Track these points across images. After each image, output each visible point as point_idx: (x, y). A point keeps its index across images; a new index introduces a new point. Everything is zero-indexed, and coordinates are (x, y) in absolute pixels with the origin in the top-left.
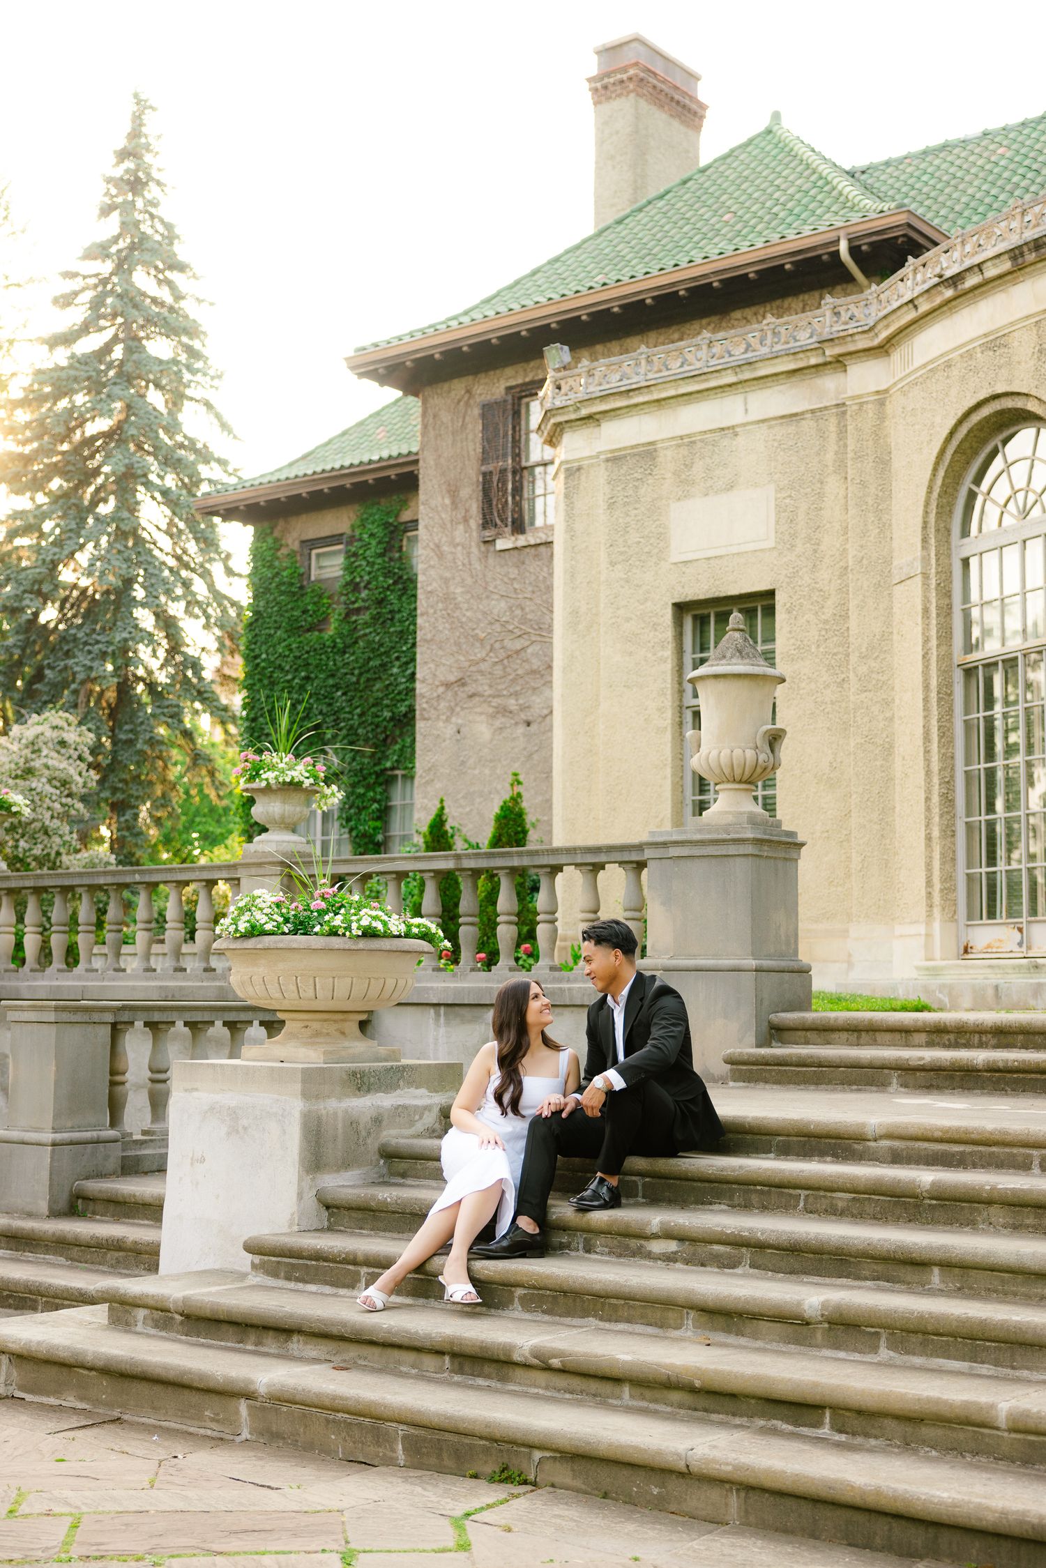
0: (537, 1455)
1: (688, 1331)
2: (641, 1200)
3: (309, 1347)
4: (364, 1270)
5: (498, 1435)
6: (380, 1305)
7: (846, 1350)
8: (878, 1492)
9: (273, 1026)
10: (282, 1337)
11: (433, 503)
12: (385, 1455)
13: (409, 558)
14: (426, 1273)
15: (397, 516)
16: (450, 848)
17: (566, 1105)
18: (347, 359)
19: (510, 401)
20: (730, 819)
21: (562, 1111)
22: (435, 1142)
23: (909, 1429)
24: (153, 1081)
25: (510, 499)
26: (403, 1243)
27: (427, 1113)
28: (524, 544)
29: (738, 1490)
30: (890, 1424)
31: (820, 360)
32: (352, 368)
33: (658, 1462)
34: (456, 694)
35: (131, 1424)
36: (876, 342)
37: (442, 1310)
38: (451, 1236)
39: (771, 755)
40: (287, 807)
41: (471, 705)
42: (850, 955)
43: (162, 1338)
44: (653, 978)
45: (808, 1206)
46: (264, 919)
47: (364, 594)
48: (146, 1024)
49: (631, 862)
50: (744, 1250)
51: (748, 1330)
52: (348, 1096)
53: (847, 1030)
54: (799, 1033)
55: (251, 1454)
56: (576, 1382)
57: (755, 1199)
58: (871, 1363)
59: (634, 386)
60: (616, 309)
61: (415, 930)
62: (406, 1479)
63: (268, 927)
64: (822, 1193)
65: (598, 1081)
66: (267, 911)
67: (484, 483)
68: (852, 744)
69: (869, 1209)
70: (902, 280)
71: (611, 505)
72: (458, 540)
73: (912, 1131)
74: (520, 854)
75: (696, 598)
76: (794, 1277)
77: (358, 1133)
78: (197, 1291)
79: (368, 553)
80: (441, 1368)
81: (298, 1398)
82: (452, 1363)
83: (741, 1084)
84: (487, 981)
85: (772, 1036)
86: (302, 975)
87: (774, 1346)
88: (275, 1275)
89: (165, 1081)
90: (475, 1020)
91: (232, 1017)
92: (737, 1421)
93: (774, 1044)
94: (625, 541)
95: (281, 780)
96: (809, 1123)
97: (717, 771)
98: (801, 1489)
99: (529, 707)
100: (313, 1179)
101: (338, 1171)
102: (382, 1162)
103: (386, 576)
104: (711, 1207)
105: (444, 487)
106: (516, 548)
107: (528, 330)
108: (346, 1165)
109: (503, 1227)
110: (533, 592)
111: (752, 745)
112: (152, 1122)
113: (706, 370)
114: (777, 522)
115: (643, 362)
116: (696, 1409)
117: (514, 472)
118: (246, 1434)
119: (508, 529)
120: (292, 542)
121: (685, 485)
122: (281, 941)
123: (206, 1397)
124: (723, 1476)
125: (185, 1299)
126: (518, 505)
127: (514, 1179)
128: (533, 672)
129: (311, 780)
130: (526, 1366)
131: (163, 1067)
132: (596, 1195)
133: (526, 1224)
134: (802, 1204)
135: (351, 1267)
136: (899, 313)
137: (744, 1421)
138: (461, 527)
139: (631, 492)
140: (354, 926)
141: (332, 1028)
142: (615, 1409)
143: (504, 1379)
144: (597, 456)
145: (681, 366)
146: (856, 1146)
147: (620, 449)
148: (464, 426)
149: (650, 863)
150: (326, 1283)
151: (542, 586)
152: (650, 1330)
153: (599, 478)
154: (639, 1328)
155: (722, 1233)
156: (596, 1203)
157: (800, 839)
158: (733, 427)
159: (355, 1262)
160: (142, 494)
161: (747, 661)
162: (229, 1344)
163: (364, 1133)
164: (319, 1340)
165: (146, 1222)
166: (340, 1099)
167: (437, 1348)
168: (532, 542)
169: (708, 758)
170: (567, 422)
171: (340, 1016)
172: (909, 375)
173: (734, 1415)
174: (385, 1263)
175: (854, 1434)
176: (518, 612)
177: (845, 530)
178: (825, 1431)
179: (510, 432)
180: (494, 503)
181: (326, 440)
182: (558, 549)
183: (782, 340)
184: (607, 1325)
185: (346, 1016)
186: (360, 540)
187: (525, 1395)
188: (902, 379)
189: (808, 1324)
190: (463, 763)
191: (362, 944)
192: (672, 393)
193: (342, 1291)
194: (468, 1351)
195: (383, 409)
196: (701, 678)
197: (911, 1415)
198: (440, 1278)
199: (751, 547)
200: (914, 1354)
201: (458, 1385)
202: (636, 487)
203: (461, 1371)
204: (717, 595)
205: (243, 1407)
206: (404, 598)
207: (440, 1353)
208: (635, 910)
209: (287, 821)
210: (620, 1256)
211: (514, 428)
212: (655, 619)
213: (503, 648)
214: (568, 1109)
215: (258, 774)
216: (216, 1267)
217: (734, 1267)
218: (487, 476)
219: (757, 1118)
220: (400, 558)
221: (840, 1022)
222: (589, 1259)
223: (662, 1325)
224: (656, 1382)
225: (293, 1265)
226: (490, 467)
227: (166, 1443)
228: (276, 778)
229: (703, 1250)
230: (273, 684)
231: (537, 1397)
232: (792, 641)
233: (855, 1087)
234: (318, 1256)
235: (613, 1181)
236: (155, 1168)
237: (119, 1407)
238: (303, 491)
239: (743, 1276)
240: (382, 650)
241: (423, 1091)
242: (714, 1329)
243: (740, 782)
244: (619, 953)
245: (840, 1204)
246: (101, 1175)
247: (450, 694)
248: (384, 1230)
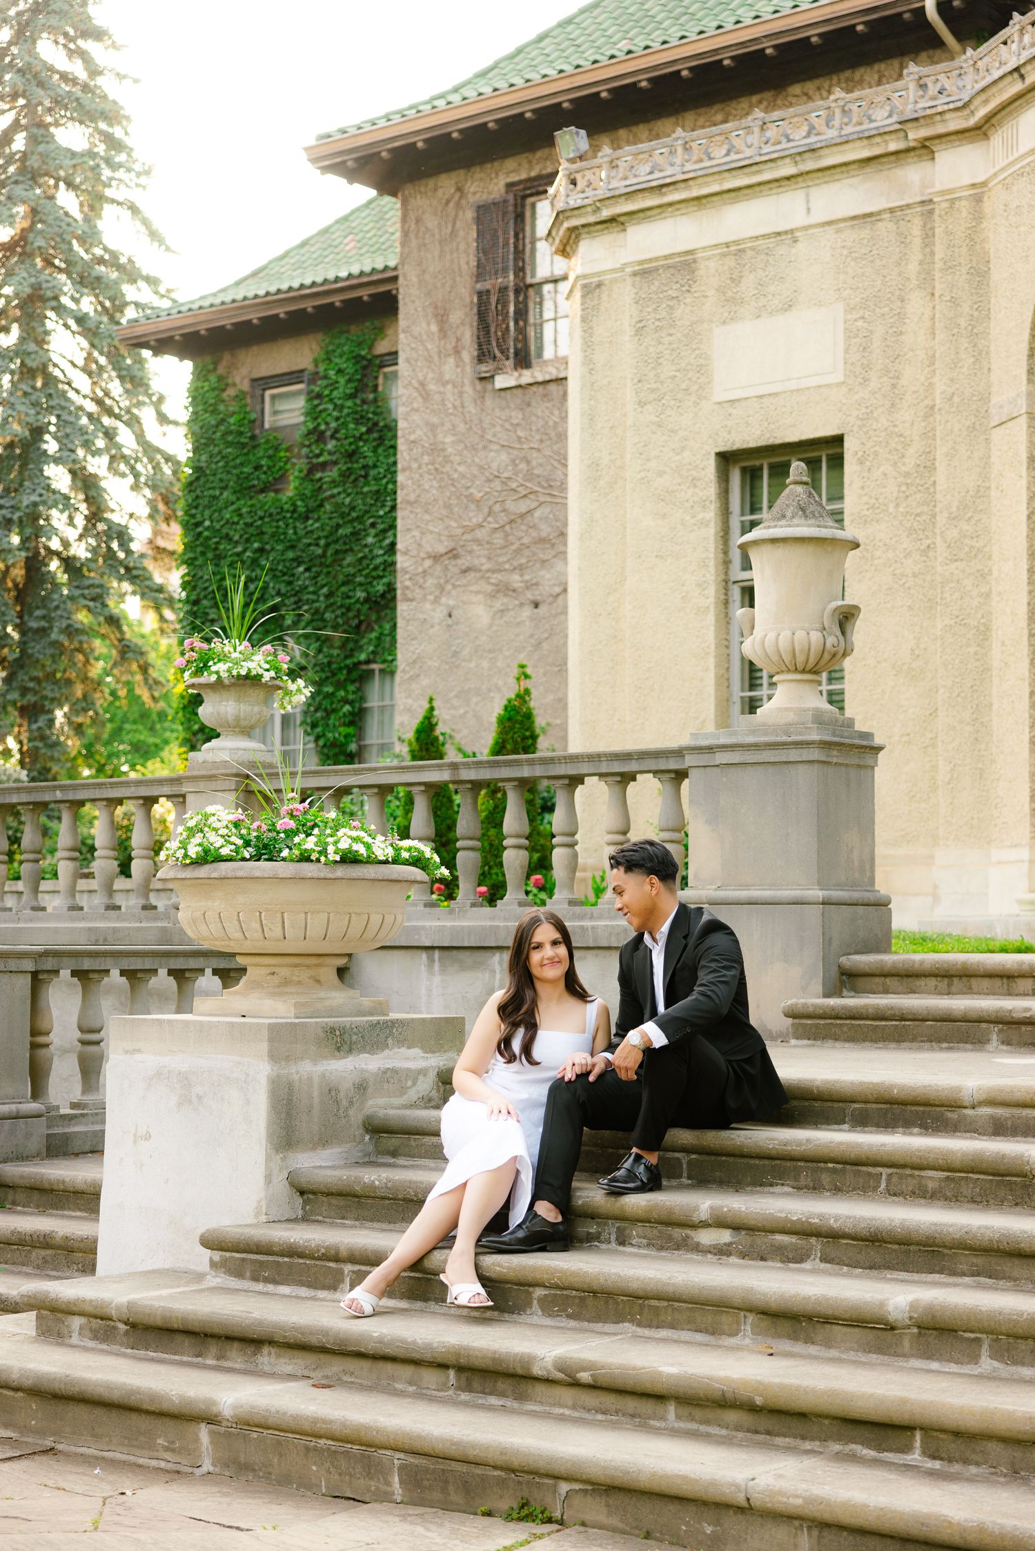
0: (564, 1487)
1: (746, 1338)
2: (685, 1181)
3: (282, 1361)
4: (348, 1268)
5: (516, 1464)
6: (368, 1309)
7: (940, 1359)
8: (981, 1529)
9: (229, 975)
10: (249, 1350)
11: (416, 330)
12: (377, 1489)
13: (386, 400)
14: (425, 1271)
15: (371, 347)
16: (441, 758)
17: (594, 1065)
18: (306, 149)
19: (512, 201)
20: (791, 717)
21: (589, 1073)
22: (433, 1113)
23: (1018, 1454)
24: (84, 1043)
25: (512, 324)
26: (394, 1235)
27: (421, 1078)
28: (531, 381)
29: (809, 1528)
30: (994, 1448)
31: (901, 145)
32: (314, 160)
33: (712, 1494)
34: (446, 569)
35: (68, 1456)
36: (972, 122)
37: (444, 1315)
38: (455, 1225)
39: (841, 638)
40: (243, 707)
41: (464, 581)
42: (936, 887)
43: (103, 1351)
44: (700, 911)
45: (892, 1188)
46: (219, 842)
47: (331, 445)
48: (74, 973)
49: (669, 771)
50: (813, 1240)
51: (820, 1337)
52: (326, 1058)
53: (936, 976)
54: (877, 980)
55: (215, 1489)
56: (610, 1400)
57: (825, 1178)
58: (970, 1376)
59: (668, 180)
60: (644, 84)
61: (405, 855)
62: (404, 1518)
63: (225, 851)
64: (908, 1172)
65: (634, 1037)
66: (224, 832)
67: (480, 304)
68: (939, 626)
69: (966, 1190)
70: (1005, 43)
71: (639, 331)
72: (447, 377)
73: (1018, 1096)
74: (531, 763)
75: (745, 446)
76: (874, 1273)
77: (337, 1102)
78: (145, 1294)
79: (335, 394)
80: (445, 1384)
81: (271, 1421)
82: (458, 1378)
83: (806, 1042)
84: (492, 918)
85: (842, 984)
86: (267, 910)
87: (852, 1355)
88: (239, 1274)
89: (98, 1043)
90: (476, 966)
91: (178, 964)
92: (808, 1445)
93: (845, 993)
94: (657, 375)
95: (235, 673)
96: (892, 1087)
97: (775, 658)
98: (887, 1526)
99: (536, 584)
100: (284, 1159)
101: (314, 1148)
102: (367, 1137)
103: (357, 422)
104: (772, 1189)
105: (430, 310)
106: (520, 386)
107: (533, 111)
108: (323, 1141)
109: (518, 1214)
110: (541, 441)
111: (818, 626)
112: (84, 1092)
113: (758, 159)
114: (847, 351)
115: (680, 150)
116: (756, 1432)
117: (517, 292)
118: (207, 1466)
119: (510, 363)
120: (241, 379)
121: (732, 304)
122: (242, 868)
123: (159, 1422)
124: (792, 1511)
125: (130, 1305)
126: (522, 331)
127: (531, 1156)
128: (542, 540)
129: (272, 674)
130: (549, 1381)
131: (97, 1025)
132: (631, 1176)
133: (545, 1210)
134: (883, 1185)
135: (332, 1265)
136: (1001, 85)
137: (815, 1445)
138: (451, 360)
139: (664, 314)
140: (331, 849)
141: (304, 975)
142: (657, 1431)
143: (521, 1397)
144: (622, 269)
145: (727, 154)
146: (949, 1115)
147: (650, 260)
148: (453, 233)
149: (692, 773)
150: (301, 1284)
151: (553, 434)
152: (699, 1337)
153: (624, 296)
154: (685, 1335)
155: (787, 1219)
156: (631, 1185)
157: (878, 741)
158: (792, 231)
159: (337, 1259)
160: (52, 321)
161: (812, 521)
162: (185, 1359)
163: (345, 1103)
164: (296, 1353)
165: (79, 1214)
166: (315, 1061)
167: (439, 1360)
168: (540, 379)
169: (763, 643)
170: (584, 226)
171: (313, 961)
172: (1012, 163)
173: (803, 1438)
174: (373, 1260)
175: (950, 1461)
176: (523, 466)
177: (932, 360)
178: (915, 1457)
179: (512, 241)
180: (493, 329)
181: (280, 252)
182: (573, 386)
183: (854, 120)
184: (646, 1332)
185: (321, 960)
186: (326, 377)
187: (546, 1416)
188: (1003, 169)
189: (893, 1328)
190: (455, 654)
191: (341, 871)
192: (715, 188)
193: (322, 1294)
194: (477, 1363)
195: (352, 213)
196: (755, 543)
197: (1020, 1437)
198: (442, 1277)
199: (814, 382)
200: (1023, 1364)
201: (466, 1404)
202: (671, 308)
203: (469, 1388)
204: (771, 441)
205: (204, 1433)
206: (380, 450)
207: (443, 1366)
208: (673, 830)
209: (243, 723)
210: (661, 1248)
211: (516, 236)
212: (694, 473)
213: (504, 510)
214: (597, 1071)
215: (206, 666)
216: (166, 1267)
217: (801, 1261)
218: (483, 296)
219: (827, 1082)
220: (375, 400)
221: (927, 966)
222: (624, 1253)
223: (714, 1331)
224: (708, 1400)
225: (261, 1263)
226: (487, 285)
227: (111, 1478)
228: (229, 671)
229: (763, 1241)
230: (218, 558)
231: (562, 1419)
232: (865, 499)
233: (945, 1045)
234: (292, 1252)
235: (652, 1158)
236: (87, 1148)
237: (54, 1435)
238: (254, 316)
239: (813, 1271)
240: (354, 515)
241: (416, 1051)
242: (778, 1336)
243: (803, 671)
244: (655, 879)
245: (931, 1185)
246: (22, 1158)
247: (438, 568)
248: (372, 1220)
